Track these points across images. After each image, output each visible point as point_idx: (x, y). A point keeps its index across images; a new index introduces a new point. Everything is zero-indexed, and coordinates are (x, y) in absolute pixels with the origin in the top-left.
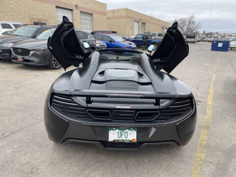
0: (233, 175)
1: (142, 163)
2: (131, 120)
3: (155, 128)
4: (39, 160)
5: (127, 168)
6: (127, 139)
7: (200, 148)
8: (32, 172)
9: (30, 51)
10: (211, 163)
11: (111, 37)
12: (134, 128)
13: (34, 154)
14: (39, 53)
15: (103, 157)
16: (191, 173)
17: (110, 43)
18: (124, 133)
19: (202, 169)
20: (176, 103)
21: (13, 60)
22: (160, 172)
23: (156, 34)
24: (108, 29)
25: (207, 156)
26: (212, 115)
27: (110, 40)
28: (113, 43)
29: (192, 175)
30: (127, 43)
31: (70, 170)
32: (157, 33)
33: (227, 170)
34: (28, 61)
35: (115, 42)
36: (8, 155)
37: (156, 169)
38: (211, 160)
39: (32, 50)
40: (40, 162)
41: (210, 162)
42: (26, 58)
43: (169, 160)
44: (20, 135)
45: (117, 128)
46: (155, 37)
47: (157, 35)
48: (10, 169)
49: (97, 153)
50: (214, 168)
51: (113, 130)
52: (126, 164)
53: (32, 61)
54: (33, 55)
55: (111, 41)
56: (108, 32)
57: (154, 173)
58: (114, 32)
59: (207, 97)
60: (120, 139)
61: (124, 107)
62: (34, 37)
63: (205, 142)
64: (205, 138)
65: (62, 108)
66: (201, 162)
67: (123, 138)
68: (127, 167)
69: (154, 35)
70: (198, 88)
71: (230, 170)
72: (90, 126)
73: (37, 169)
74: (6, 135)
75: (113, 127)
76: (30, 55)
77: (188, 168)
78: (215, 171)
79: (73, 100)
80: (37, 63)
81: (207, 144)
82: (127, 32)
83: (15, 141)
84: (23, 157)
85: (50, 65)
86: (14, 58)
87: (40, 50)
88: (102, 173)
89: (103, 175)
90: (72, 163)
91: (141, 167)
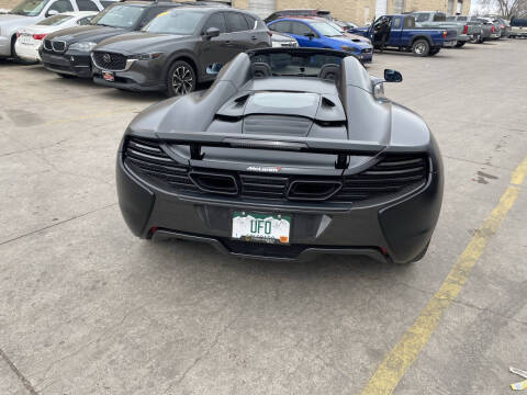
0: (516, 335)
1: (312, 293)
2: (281, 197)
3: (331, 216)
4: (112, 269)
5: (276, 299)
6: (271, 236)
7: (453, 275)
8: (93, 288)
9: (127, 57)
10: (472, 306)
11: (312, 25)
12: (284, 215)
13: (105, 258)
14: (145, 63)
15: (233, 273)
16: (415, 320)
17: (308, 38)
18: (262, 225)
19: (442, 316)
20: (383, 164)
21: (96, 80)
22: (345, 311)
23: (428, 15)
24: (311, 6)
25: (466, 292)
26: (513, 206)
27: (309, 32)
28: (315, 40)
29: (415, 324)
30: (348, 39)
31: (165, 291)
32: (432, 13)
33: (506, 323)
34: (123, 80)
35: (319, 37)
36: (58, 255)
37: (338, 306)
38: (471, 300)
39: (131, 57)
40: (112, 272)
41: (467, 305)
42: (120, 73)
43: (371, 292)
44: (85, 222)
45: (249, 212)
46: (424, 23)
47: (432, 17)
48: (56, 280)
49: (224, 265)
50: (474, 316)
51: (242, 216)
52: (277, 291)
53: (132, 81)
54: (134, 67)
55: (311, 36)
56: (308, 14)
57: (332, 313)
58: (321, 14)
59: (516, 166)
60: (256, 234)
61: (264, 170)
62: (138, 27)
63: (472, 264)
64: (475, 255)
65: (143, 166)
66: (444, 303)
67: (262, 233)
68: (278, 295)
69: (423, 17)
70: (499, 146)
71: (512, 324)
72: (196, 205)
73: (104, 284)
74: (60, 220)
75: (241, 210)
76: (127, 67)
77: (410, 310)
78: (475, 322)
79: (163, 151)
80: (142, 85)
81: (474, 268)
82: (358, 13)
83: (74, 232)
84: (85, 262)
85: (167, 90)
86: (97, 75)
87: (147, 56)
88: (224, 301)
89: (226, 305)
90: (170, 279)
91: (308, 299)
